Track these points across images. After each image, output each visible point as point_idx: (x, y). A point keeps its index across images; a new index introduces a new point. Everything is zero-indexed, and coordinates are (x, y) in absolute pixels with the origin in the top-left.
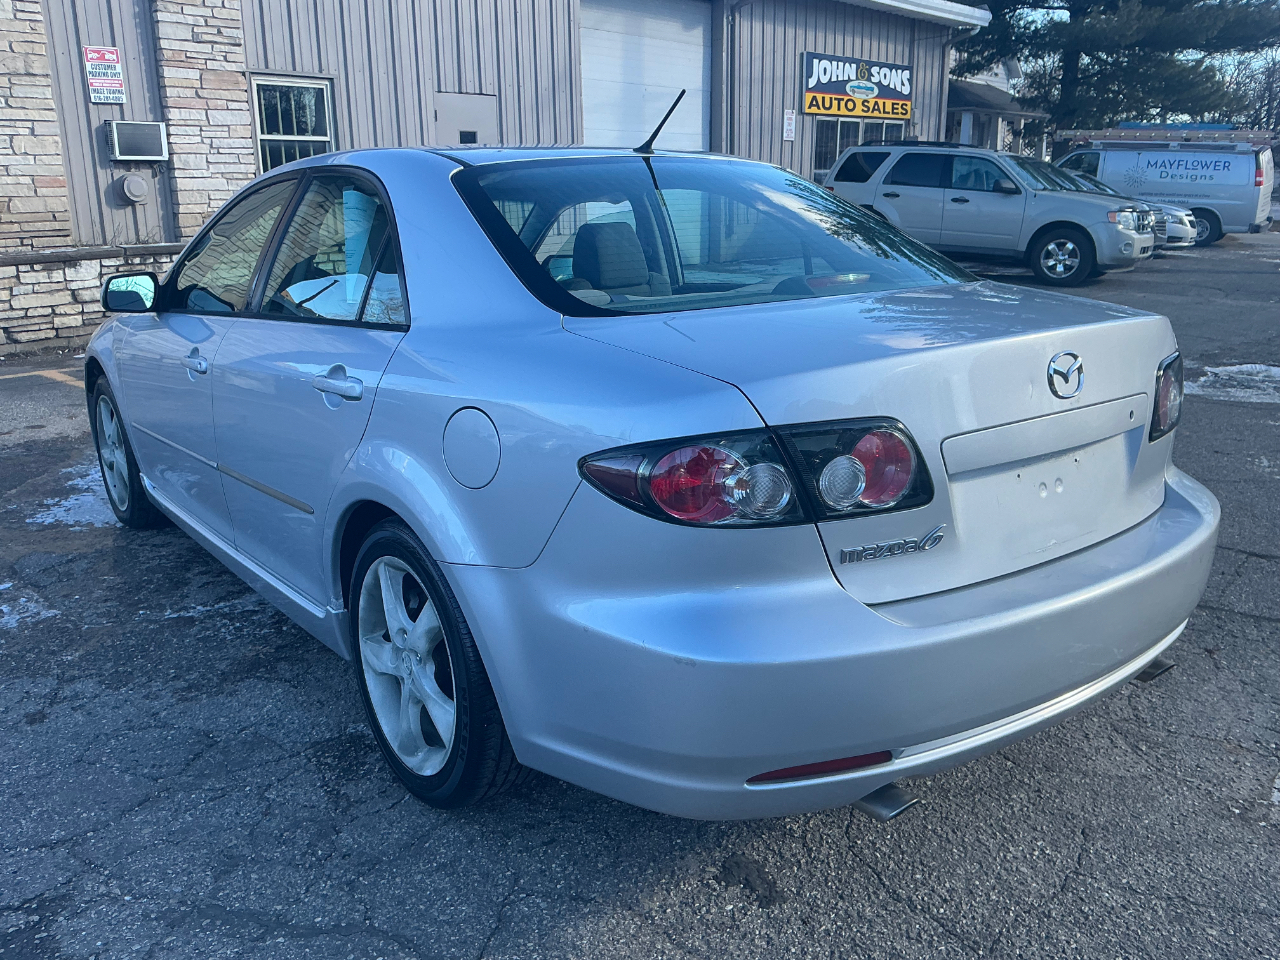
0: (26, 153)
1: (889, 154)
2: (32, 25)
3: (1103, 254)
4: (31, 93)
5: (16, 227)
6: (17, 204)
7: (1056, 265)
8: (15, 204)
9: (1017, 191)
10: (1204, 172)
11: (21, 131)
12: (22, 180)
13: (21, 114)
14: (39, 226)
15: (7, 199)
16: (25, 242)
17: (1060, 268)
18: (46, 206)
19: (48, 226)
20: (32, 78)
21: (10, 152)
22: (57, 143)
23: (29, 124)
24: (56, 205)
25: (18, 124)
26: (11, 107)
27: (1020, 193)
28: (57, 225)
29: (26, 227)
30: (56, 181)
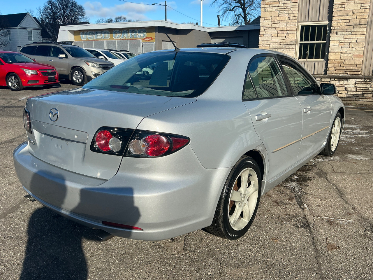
0: (353, 48)
2: (365, 10)
4: (359, 30)
5: (344, 68)
6: (347, 62)
8: (346, 62)
11: (353, 41)
12: (349, 55)
13: (354, 36)
14: (351, 68)
15: (344, 60)
16: (346, 72)
18: (355, 63)
19: (354, 68)
20: (360, 26)
21: (348, 47)
22: (363, 44)
23: (356, 39)
24: (358, 62)
25: (353, 39)
26: (352, 34)
28: (357, 68)
29: (347, 68)
30: (360, 56)
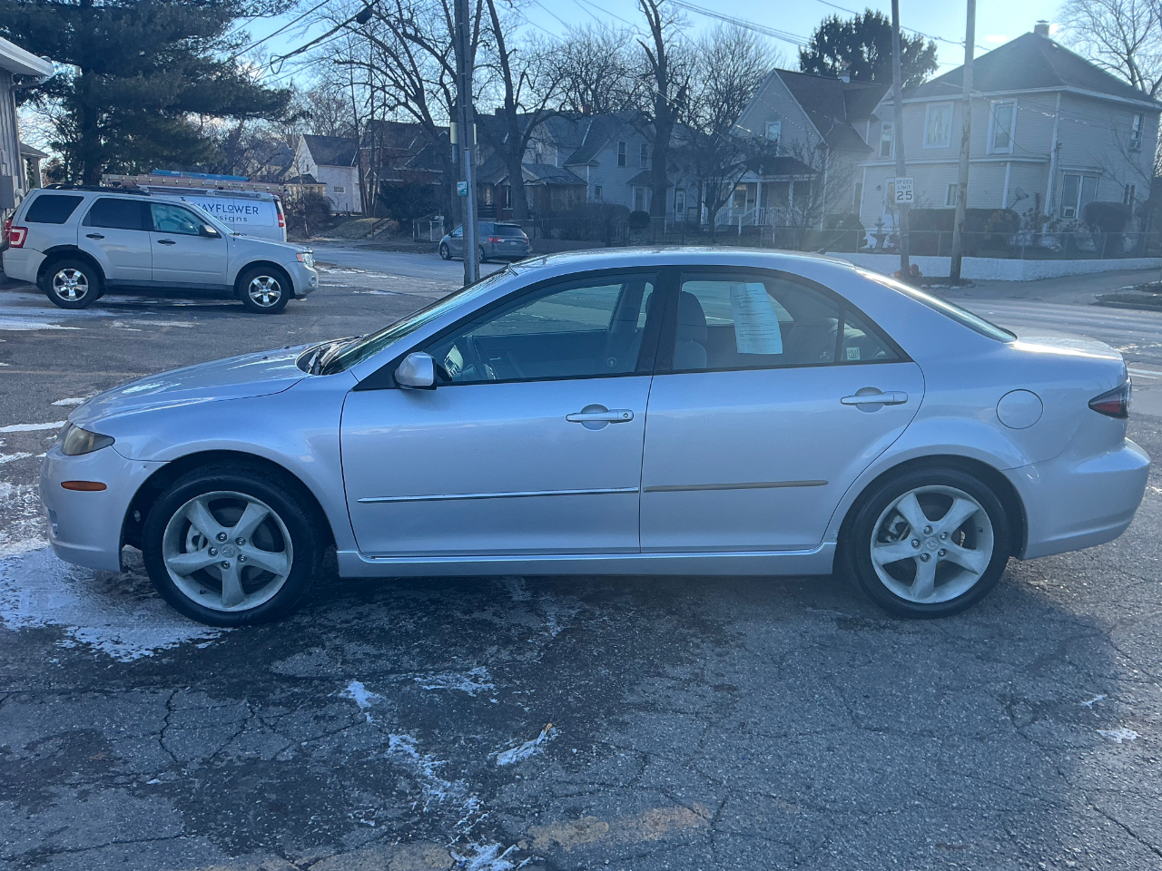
1: (82, 198)
3: (298, 287)
7: (262, 296)
9: (217, 236)
10: (238, 214)
17: (266, 299)
27: (221, 237)
